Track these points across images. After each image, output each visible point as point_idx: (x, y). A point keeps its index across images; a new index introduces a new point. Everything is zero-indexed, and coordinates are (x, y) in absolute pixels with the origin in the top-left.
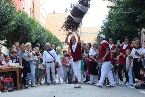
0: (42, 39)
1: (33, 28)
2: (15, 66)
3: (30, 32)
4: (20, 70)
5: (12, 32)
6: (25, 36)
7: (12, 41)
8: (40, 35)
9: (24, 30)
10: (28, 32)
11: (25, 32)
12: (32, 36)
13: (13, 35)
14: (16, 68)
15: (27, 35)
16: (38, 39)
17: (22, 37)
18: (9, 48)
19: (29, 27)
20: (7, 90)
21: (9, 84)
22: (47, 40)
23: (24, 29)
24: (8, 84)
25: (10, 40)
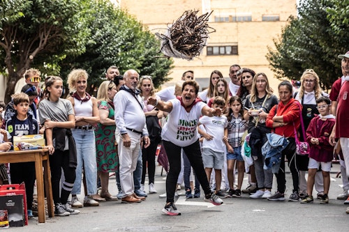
0: (109, 42)
1: (81, 9)
2: (31, 145)
3: (71, 22)
4: (46, 158)
5: (14, 23)
6: (54, 36)
7: (13, 49)
8: (100, 28)
9: (53, 16)
10: (64, 22)
11: (56, 23)
12: (77, 33)
13: (18, 29)
14: (35, 153)
15: (60, 32)
16: (95, 40)
17: (44, 37)
18: (4, 71)
19: (68, 6)
20: (7, 222)
21: (13, 204)
22: (123, 44)
23: (52, 11)
24: (10, 204)
25: (6, 47)
